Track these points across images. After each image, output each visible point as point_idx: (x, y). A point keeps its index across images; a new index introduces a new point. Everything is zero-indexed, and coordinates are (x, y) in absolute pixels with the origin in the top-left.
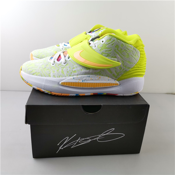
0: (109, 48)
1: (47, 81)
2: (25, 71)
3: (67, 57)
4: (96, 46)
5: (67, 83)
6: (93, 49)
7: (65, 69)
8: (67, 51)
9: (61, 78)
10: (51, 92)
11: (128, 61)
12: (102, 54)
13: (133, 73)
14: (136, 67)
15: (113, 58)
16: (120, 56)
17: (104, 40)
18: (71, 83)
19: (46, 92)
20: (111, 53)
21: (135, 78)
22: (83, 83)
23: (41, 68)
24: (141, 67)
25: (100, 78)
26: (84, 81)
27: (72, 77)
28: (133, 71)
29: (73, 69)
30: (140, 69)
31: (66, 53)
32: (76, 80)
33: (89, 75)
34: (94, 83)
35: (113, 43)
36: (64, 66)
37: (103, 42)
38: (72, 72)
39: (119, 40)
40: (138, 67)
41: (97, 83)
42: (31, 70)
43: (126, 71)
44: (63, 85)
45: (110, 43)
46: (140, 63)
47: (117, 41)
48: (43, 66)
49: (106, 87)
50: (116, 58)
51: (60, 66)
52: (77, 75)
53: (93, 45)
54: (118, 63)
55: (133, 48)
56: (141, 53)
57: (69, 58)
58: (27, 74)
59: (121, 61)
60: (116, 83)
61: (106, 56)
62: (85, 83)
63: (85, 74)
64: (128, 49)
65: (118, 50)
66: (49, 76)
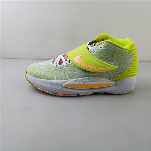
0: (107, 53)
1: (51, 83)
2: (30, 74)
3: (68, 60)
4: (94, 51)
5: (69, 85)
6: (91, 53)
7: (66, 72)
8: (67, 55)
9: (63, 81)
10: (55, 93)
11: (124, 64)
12: (100, 59)
13: (128, 74)
14: (130, 69)
15: (110, 62)
16: (116, 60)
17: (102, 46)
18: (73, 85)
19: (51, 93)
20: (108, 58)
21: (129, 78)
22: (84, 85)
23: (44, 72)
24: (134, 69)
25: (98, 79)
26: (84, 83)
27: (73, 80)
28: (127, 72)
29: (74, 72)
30: (134, 71)
31: (66, 57)
32: (78, 82)
33: (89, 78)
34: (93, 84)
35: (111, 48)
36: (65, 70)
37: (101, 47)
38: (73, 75)
39: (116, 46)
40: (132, 69)
41: (95, 84)
42: (36, 73)
43: (121, 72)
44: (66, 87)
45: (108, 49)
46: (134, 65)
47: (114, 47)
48: (47, 70)
49: (103, 87)
50: (113, 62)
51: (62, 69)
52: (78, 78)
53: (92, 50)
54: (115, 67)
55: (128, 53)
56: (135, 56)
57: (69, 62)
58: (33, 77)
59: (117, 65)
60: (112, 83)
61: (104, 61)
62: (86, 85)
63: (85, 77)
64: (124, 54)
65: (115, 55)
66: (53, 79)
